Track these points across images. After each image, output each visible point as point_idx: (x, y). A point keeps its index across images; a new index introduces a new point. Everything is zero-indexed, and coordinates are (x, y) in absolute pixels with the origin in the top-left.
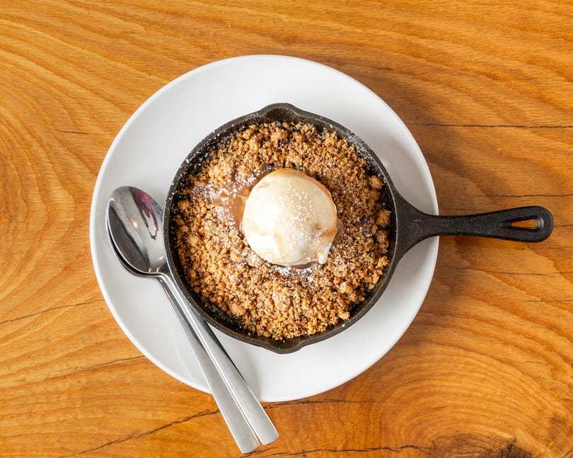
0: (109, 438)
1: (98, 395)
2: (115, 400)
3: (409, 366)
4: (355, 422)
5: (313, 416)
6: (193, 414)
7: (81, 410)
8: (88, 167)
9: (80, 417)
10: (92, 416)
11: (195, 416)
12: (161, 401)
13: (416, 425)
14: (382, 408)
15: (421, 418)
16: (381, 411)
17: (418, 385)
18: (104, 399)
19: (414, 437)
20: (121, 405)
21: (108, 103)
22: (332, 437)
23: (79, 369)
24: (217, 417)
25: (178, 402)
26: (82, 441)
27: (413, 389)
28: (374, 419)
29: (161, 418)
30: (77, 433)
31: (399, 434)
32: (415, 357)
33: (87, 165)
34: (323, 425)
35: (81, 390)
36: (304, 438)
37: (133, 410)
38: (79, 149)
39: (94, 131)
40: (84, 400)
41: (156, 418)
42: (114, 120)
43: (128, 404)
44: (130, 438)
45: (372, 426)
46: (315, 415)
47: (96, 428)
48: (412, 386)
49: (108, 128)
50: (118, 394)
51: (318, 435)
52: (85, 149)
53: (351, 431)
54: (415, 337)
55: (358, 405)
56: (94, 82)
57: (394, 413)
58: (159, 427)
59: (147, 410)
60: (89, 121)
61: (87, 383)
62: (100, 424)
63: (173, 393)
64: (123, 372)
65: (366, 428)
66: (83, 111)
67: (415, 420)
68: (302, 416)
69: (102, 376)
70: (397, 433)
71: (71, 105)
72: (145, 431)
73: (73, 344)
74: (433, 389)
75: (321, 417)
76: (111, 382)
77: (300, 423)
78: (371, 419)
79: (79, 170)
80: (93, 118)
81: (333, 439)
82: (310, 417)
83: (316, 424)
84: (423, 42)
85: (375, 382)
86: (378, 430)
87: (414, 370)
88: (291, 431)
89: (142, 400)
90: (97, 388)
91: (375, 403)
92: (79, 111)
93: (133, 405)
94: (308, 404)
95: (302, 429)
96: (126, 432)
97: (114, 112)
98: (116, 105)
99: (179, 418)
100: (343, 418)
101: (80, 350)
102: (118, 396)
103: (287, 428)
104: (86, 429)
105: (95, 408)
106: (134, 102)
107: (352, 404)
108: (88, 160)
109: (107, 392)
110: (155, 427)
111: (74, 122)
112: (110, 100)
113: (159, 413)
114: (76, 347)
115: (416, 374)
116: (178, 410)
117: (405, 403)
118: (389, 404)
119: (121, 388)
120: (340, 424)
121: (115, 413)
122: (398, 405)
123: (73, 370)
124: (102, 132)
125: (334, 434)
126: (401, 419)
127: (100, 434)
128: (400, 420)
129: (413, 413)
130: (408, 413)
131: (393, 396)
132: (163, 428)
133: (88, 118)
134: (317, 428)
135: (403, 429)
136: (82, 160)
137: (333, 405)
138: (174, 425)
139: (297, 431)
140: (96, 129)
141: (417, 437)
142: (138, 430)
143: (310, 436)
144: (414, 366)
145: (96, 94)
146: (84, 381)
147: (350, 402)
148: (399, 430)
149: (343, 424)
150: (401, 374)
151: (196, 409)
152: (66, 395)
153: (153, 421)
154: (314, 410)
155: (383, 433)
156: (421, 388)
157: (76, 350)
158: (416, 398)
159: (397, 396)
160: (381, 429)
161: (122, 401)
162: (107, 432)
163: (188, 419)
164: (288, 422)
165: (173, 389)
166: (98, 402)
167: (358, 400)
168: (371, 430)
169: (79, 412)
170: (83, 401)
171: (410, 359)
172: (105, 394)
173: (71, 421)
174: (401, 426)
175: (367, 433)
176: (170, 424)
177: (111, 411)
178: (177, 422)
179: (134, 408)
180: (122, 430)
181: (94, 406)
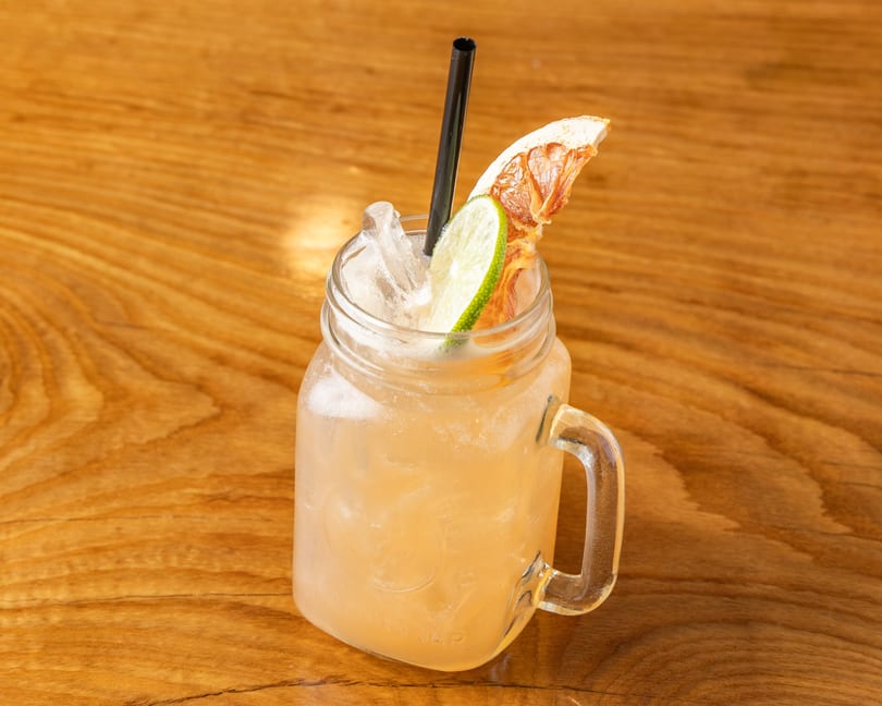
1: (80, 640)
2: (113, 650)
3: (730, 652)
6: (268, 683)
7: (38, 658)
9: (34, 666)
10: (56, 668)
11: (272, 685)
12: (206, 658)
18: (89, 646)
20: (122, 657)
25: (241, 663)
27: (735, 686)
29: (202, 682)
30: (20, 689)
32: (742, 642)
33: (139, 361)
35: (46, 630)
37: (146, 667)
38: (129, 344)
40: (46, 645)
41: (191, 681)
43: (137, 658)
48: (734, 681)
50: (120, 641)
52: (141, 345)
55: (618, 699)
56: (177, 278)
58: (195, 695)
59: (175, 668)
61: (62, 622)
62: (72, 680)
63: (234, 649)
64: (138, 614)
69: (92, 615)
71: (130, 297)
72: (164, 697)
74: (780, 689)
76: (111, 624)
84: (758, 281)
87: (740, 660)
89: (169, 654)
90: (80, 630)
93: (149, 659)
94: (513, 689)
96: (124, 696)
99: (239, 686)
101: (60, 577)
102: (120, 644)
104: (40, 685)
105: (66, 659)
107: (607, 696)
108: (142, 357)
110: (186, 694)
113: (200, 675)
114: (54, 573)
115: (744, 665)
116: (240, 674)
119: (129, 633)
121: (109, 668)
123: (39, 602)
127: (66, 695)
131: (693, 692)
132: (203, 697)
138: (226, 694)
142: (147, 696)
144: (740, 654)
146: (56, 618)
147: (603, 693)
150: (712, 663)
151: (276, 676)
152: (12, 635)
153: (184, 684)
154: (525, 698)
156: (755, 685)
157: (52, 576)
158: (744, 699)
159: (703, 693)
161: (127, 652)
162: (83, 693)
163: (260, 688)
165: (235, 644)
166: (76, 650)
167: (620, 691)
169: (33, 660)
172: (93, 640)
173: (12, 671)
176: (217, 691)
177: (99, 664)
178: (233, 691)
179: (148, 663)
180: (115, 693)
181: (65, 654)
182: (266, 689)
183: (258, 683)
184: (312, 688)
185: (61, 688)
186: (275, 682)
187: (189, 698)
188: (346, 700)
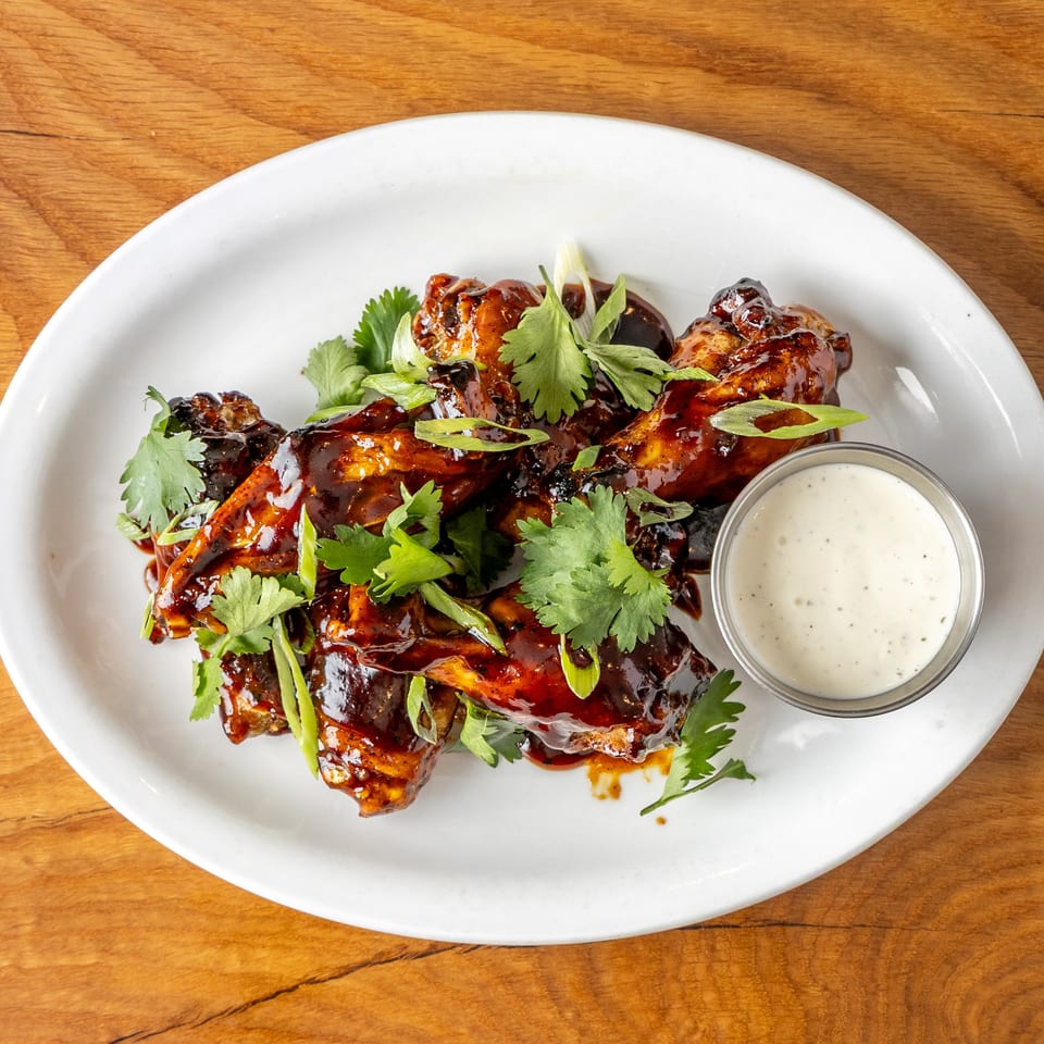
0: (114, 1024)
1: (85, 898)
2: (134, 915)
3: (993, 822)
4: (833, 987)
5: (709, 968)
6: (359, 959)
7: (35, 943)
8: (58, 234)
9: (32, 962)
10: (64, 961)
11: (364, 964)
12: (268, 917)
13: (1013, 996)
14: (913, 945)
15: (1026, 975)
16: (908, 956)
17: (1018, 880)
18: (100, 912)
19: (1004, 1032)
20: (148, 929)
21: (118, 47)
22: (765, 1029)
23: (26, 825)
24: (429, 968)
26: (36, 1034)
27: (1003, 891)
28: (887, 977)
29: (267, 968)
30: (20, 1009)
31: (963, 1023)
32: (1011, 796)
33: (55, 227)
34: (742, 993)
35: (34, 884)
36: (682, 1032)
37: (184, 945)
38: (32, 181)
39: (78, 130)
40: (42, 915)
41: (253, 968)
42: (138, 97)
43: (170, 928)
44: (175, 1025)
45: (882, 999)
46: (716, 966)
47: (77, 997)
48: (1000, 882)
49: (118, 119)
50: (141, 896)
51: (723, 1022)
52: (49, 181)
53: (821, 1012)
54: (1012, 740)
55: (841, 937)
57: (947, 961)
58: (261, 994)
59: (226, 944)
60: (62, 98)
61: (51, 864)
62: (88, 984)
65: (867, 1005)
66: (46, 70)
67: (1009, 982)
68: (678, 968)
70: (955, 1019)
71: (10, 52)
72: (220, 1005)
73: (12, 751)
75: (735, 969)
76: (124, 860)
77: (674, 986)
78: (880, 977)
79: (33, 244)
80: (76, 90)
81: (768, 1035)
82: (700, 971)
83: (719, 991)
85: (892, 870)
86: (900, 1010)
87: (1008, 836)
88: (645, 1011)
89: (212, 916)
90: (82, 877)
91: (892, 932)
92: (35, 71)
93: (186, 929)
94: (697, 931)
95: (677, 1005)
96: (166, 1009)
97: (136, 74)
98: (141, 54)
99: (320, 970)
100: (798, 974)
101: (33, 768)
102: (143, 902)
103: (634, 1000)
104: (47, 997)
105: (74, 940)
106: (193, 46)
107: (825, 932)
108: (58, 214)
109: (110, 892)
110: (249, 995)
111: (20, 103)
112: (125, 38)
113: (261, 953)
114: (21, 759)
115: (1013, 847)
116: (316, 944)
117: (979, 931)
118: (934, 935)
119: (150, 879)
120: (789, 992)
121: (136, 954)
122: (960, 936)
123: (13, 826)
124: (99, 132)
125: (771, 1021)
126: (968, 978)
127: (85, 1014)
128: (964, 983)
129: (1005, 960)
130: (990, 963)
131: (944, 910)
132: (273, 996)
133: (60, 92)
134: (722, 1004)
135: (975, 1008)
136: (42, 213)
137: (771, 936)
138: (303, 988)
139: (663, 1012)
140: (82, 124)
141: (1013, 1033)
142: (197, 1005)
143: (702, 1026)
144: (1007, 823)
145: (84, 20)
146: (42, 858)
147: (819, 926)
148: (963, 1012)
149: (798, 990)
150: (971, 847)
151: (368, 944)
153: (243, 975)
154: (713, 949)
155: (916, 1020)
156: (1029, 888)
157: (20, 767)
158: (1014, 918)
159: (957, 911)
160: (910, 1008)
161: (154, 917)
162: (109, 1009)
163: (346, 971)
164: (637, 984)
166: (84, 921)
167: (843, 922)
168: (881, 1009)
169: (28, 948)
170: (40, 916)
171: (994, 801)
172: (105, 897)
174: (968, 999)
175: (867, 1017)
176: (291, 985)
177: (122, 946)
178: (313, 981)
179: (188, 938)
180: (153, 1001)
181: (71, 931)
182: (357, 973)
183: (344, 962)
184: (419, 963)
185: (78, 1001)
186: (369, 957)
187: (254, 1003)
188: (469, 983)
